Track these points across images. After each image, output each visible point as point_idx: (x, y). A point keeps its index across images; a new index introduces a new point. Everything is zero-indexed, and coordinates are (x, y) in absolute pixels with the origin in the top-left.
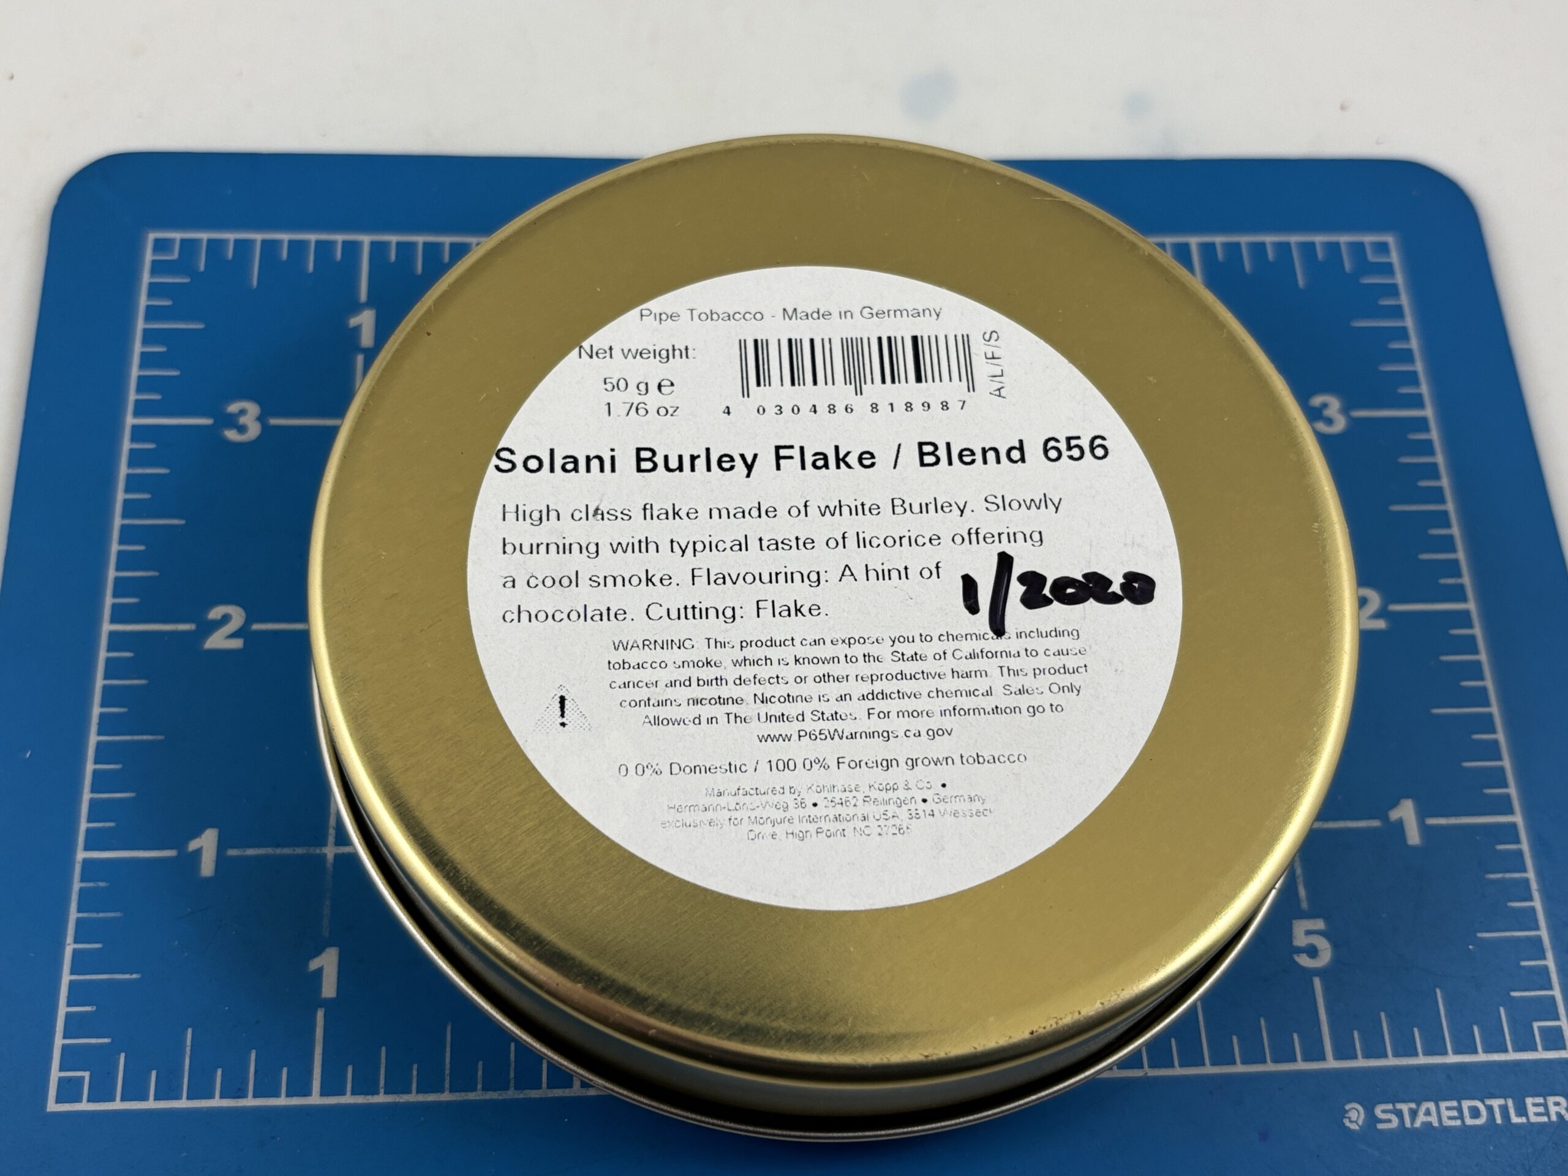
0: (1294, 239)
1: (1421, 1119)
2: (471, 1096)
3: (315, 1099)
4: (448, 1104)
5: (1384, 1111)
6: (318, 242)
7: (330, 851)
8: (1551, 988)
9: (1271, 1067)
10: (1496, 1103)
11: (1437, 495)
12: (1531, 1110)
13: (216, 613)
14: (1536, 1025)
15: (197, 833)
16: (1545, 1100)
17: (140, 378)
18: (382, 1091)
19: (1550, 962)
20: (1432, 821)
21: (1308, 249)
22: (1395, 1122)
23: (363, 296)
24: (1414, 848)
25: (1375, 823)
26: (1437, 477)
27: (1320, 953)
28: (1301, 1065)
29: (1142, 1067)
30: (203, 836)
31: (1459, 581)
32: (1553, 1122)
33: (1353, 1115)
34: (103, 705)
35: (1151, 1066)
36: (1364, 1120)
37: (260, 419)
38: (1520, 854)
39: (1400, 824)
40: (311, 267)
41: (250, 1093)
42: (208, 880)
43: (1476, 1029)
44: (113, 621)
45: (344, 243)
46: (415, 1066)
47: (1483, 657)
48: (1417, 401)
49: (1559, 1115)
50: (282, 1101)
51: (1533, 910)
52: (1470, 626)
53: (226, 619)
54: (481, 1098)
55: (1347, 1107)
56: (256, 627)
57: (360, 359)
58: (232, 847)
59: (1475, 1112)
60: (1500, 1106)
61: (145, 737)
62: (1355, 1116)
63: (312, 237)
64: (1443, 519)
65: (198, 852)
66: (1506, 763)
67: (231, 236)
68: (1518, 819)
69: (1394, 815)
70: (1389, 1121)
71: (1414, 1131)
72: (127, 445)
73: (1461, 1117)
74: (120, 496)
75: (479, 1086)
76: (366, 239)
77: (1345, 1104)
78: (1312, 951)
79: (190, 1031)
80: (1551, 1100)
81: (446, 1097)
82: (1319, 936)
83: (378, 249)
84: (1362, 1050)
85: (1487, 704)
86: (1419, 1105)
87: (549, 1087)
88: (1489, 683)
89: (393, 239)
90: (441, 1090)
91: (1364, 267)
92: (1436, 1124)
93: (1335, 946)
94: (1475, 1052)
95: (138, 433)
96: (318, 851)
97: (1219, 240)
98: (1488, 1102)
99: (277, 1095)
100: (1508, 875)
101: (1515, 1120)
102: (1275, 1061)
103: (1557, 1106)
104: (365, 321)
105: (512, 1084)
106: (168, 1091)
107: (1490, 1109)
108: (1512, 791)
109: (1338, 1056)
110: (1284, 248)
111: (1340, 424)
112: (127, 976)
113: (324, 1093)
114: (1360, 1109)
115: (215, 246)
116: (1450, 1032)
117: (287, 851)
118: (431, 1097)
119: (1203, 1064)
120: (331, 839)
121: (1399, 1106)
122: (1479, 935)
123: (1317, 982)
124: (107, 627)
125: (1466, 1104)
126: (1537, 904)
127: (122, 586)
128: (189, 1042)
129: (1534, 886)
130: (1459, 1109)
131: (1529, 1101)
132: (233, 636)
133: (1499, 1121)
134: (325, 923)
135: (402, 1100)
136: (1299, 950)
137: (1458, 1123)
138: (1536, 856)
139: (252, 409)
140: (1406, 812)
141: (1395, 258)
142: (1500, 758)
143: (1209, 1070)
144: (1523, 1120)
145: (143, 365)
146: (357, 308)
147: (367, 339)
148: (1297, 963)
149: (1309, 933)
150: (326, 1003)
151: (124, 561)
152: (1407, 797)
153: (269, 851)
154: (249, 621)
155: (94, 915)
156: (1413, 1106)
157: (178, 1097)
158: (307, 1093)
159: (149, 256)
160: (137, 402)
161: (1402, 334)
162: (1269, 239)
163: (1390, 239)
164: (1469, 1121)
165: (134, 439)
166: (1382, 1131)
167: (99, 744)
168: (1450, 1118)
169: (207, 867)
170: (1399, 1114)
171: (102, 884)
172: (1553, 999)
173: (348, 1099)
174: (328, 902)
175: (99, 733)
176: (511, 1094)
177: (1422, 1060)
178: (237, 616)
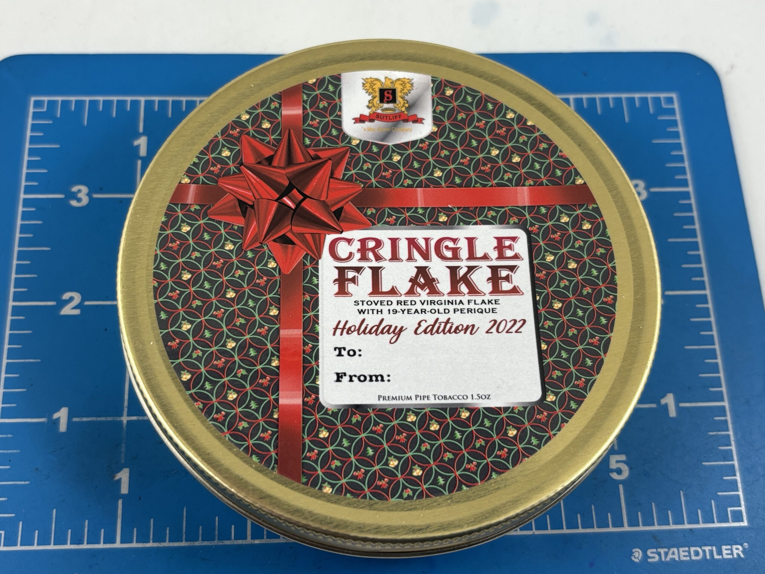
0: (624, 96)
1: (670, 556)
2: (197, 544)
3: (118, 545)
4: (184, 547)
5: (652, 553)
6: (118, 101)
7: (125, 419)
8: (737, 491)
9: (596, 530)
10: (707, 549)
11: (693, 233)
12: (725, 552)
13: (66, 296)
14: (729, 509)
15: (58, 410)
16: (732, 547)
17: (27, 173)
18: (151, 541)
19: (738, 478)
20: (682, 405)
21: (631, 101)
22: (657, 557)
23: (141, 130)
24: (672, 419)
25: (654, 406)
26: (693, 223)
27: (623, 473)
28: (611, 529)
29: (532, 529)
30: (61, 411)
31: (702, 279)
32: (735, 558)
33: (636, 555)
34: (9, 344)
35: (536, 529)
36: (642, 558)
37: (89, 195)
38: (726, 421)
39: (666, 406)
40: (114, 115)
41: (85, 542)
42: (63, 433)
43: (699, 511)
44: (14, 300)
45: (131, 101)
46: (168, 529)
47: (712, 319)
48: (685, 183)
49: (738, 554)
50: (101, 546)
51: (731, 450)
52: (707, 302)
53: (71, 299)
54: (201, 544)
55: (634, 550)
56: (87, 303)
57: (139, 162)
58: (76, 417)
59: (697, 553)
60: (709, 550)
61: (31, 360)
62: (637, 555)
63: (115, 98)
64: (695, 246)
65: (58, 419)
66: (722, 375)
67: (73, 99)
68: (726, 404)
69: (663, 401)
70: (654, 558)
71: (666, 564)
72: (21, 209)
73: (690, 556)
74: (18, 235)
75: (200, 539)
76: (142, 99)
77: (632, 549)
78: (619, 471)
79: (55, 511)
80: (734, 547)
81: (183, 544)
82: (623, 464)
83: (149, 104)
84: (642, 522)
85: (714, 344)
86: (669, 549)
87: (235, 539)
88: (715, 333)
89: (157, 99)
90: (182, 541)
91: (660, 111)
92: (677, 559)
93: (631, 469)
94: (698, 523)
95: (27, 203)
96: (118, 419)
97: (584, 96)
98: (703, 548)
99: (99, 543)
100: (719, 433)
101: (716, 557)
102: (598, 527)
103: (738, 550)
104: (142, 142)
105: (217, 537)
106: (44, 540)
107: (704, 551)
108: (724, 389)
109: (630, 525)
110: (618, 101)
111: (645, 195)
112: (23, 483)
113: (122, 542)
114: (640, 552)
115: (65, 104)
116: (686, 513)
117: (103, 419)
118: (176, 544)
119: (563, 528)
120: (125, 413)
121: (659, 550)
122: (704, 463)
123: (621, 487)
124: (11, 303)
125: (692, 549)
126: (733, 448)
127: (18, 283)
128: (54, 516)
129: (732, 438)
130: (689, 552)
131: (724, 547)
132: (75, 308)
133: (708, 557)
134: (123, 456)
135: (161, 546)
136: (612, 471)
137: (688, 558)
138: (734, 423)
139: (84, 189)
140: (669, 400)
141: (676, 106)
142: (718, 373)
143: (565, 531)
144: (720, 557)
145: (28, 167)
146: (138, 135)
147: (143, 152)
148: (611, 477)
149: (618, 462)
150: (124, 497)
151: (20, 269)
152: (670, 392)
153: (94, 419)
154: (83, 300)
155: (6, 451)
156: (666, 550)
157: (49, 544)
158: (114, 542)
159: (31, 110)
160: (26, 187)
161: (678, 147)
162: (611, 96)
163: (674, 95)
164: (694, 558)
165: (24, 206)
166: (650, 564)
167: (8, 364)
168: (684, 556)
169: (63, 427)
170: (659, 554)
171: (10, 436)
172: (738, 496)
173: (134, 545)
174: (124, 445)
175: (8, 358)
176: (216, 542)
177: (673, 527)
178: (77, 297)
